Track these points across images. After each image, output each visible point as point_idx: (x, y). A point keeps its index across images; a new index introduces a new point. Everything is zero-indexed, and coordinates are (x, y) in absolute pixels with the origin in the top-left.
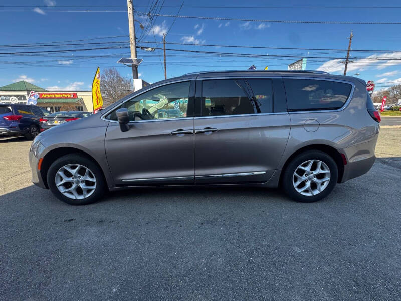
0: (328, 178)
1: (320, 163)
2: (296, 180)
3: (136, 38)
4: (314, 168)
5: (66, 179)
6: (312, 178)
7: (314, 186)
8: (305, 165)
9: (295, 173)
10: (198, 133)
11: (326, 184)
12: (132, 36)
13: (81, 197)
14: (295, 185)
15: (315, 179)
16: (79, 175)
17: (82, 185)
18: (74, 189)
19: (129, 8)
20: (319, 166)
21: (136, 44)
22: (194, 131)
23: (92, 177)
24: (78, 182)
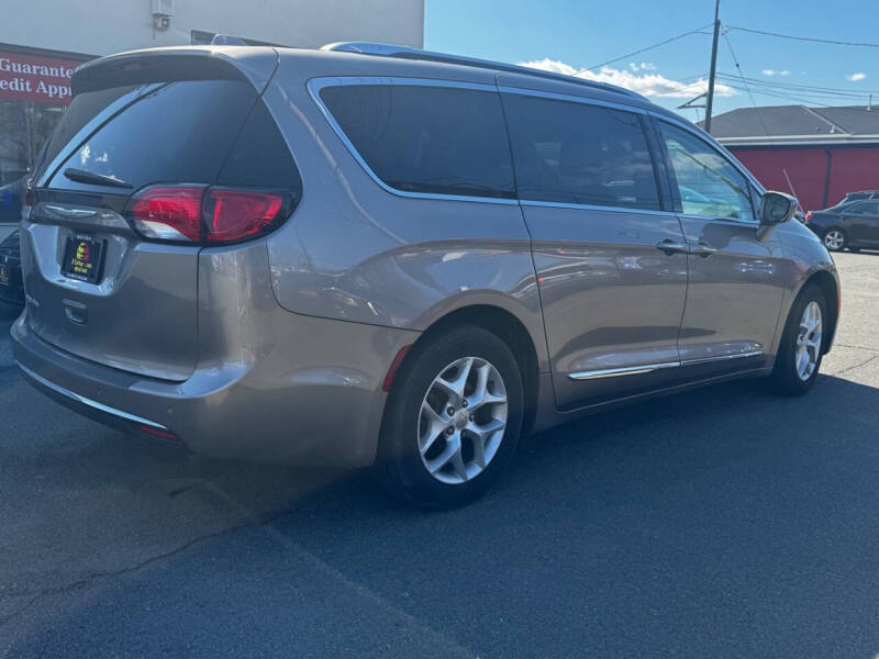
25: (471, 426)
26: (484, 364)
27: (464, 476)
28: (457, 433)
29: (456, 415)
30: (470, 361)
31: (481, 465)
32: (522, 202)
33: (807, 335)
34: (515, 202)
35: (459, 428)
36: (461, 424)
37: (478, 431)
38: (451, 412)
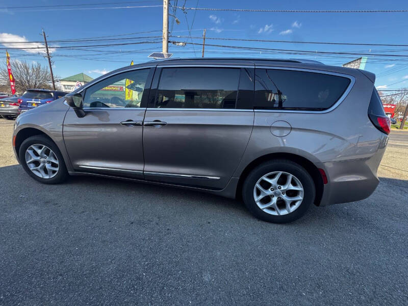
0: (300, 198)
1: (291, 176)
2: (259, 193)
3: (168, 33)
4: (282, 181)
5: (34, 158)
6: (280, 194)
7: (281, 204)
8: (271, 177)
9: (257, 185)
10: (146, 125)
11: (298, 204)
12: (165, 31)
13: (47, 177)
14: (257, 199)
15: (284, 197)
16: (45, 156)
17: (48, 166)
18: (40, 168)
19: (164, 3)
20: (290, 180)
21: (168, 39)
22: (143, 123)
23: (56, 159)
24: (44, 162)
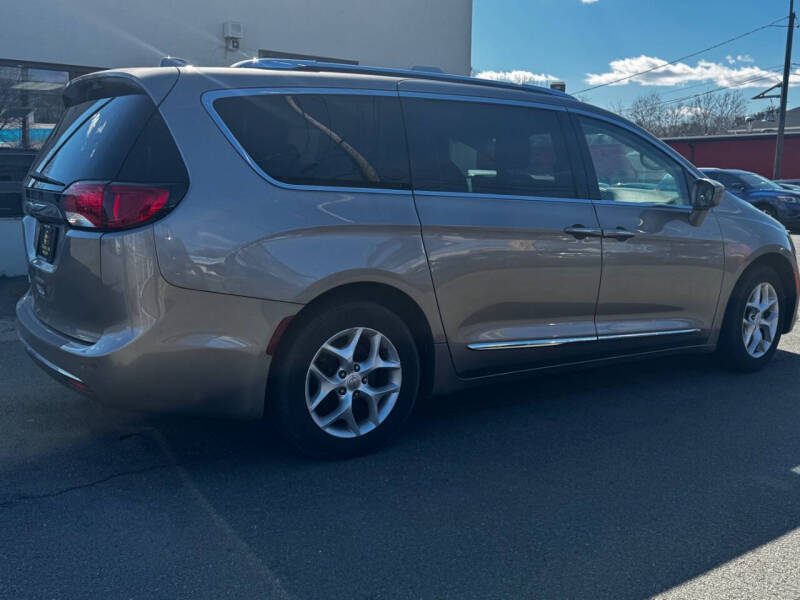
25: (363, 388)
26: (376, 334)
27: (357, 432)
28: (350, 393)
29: (348, 377)
30: (360, 331)
31: (375, 422)
32: (416, 192)
33: (759, 315)
34: (410, 192)
35: (351, 389)
36: (353, 386)
37: (371, 393)
38: (343, 375)
